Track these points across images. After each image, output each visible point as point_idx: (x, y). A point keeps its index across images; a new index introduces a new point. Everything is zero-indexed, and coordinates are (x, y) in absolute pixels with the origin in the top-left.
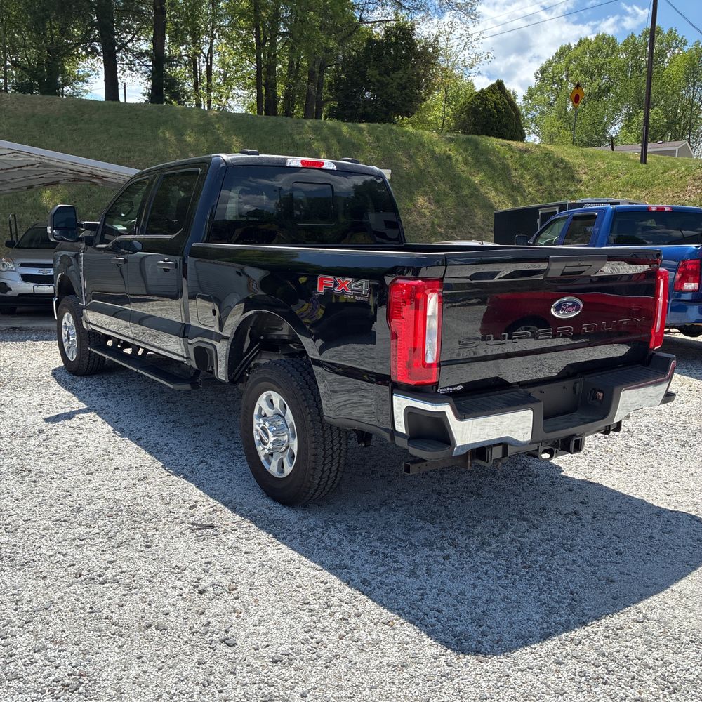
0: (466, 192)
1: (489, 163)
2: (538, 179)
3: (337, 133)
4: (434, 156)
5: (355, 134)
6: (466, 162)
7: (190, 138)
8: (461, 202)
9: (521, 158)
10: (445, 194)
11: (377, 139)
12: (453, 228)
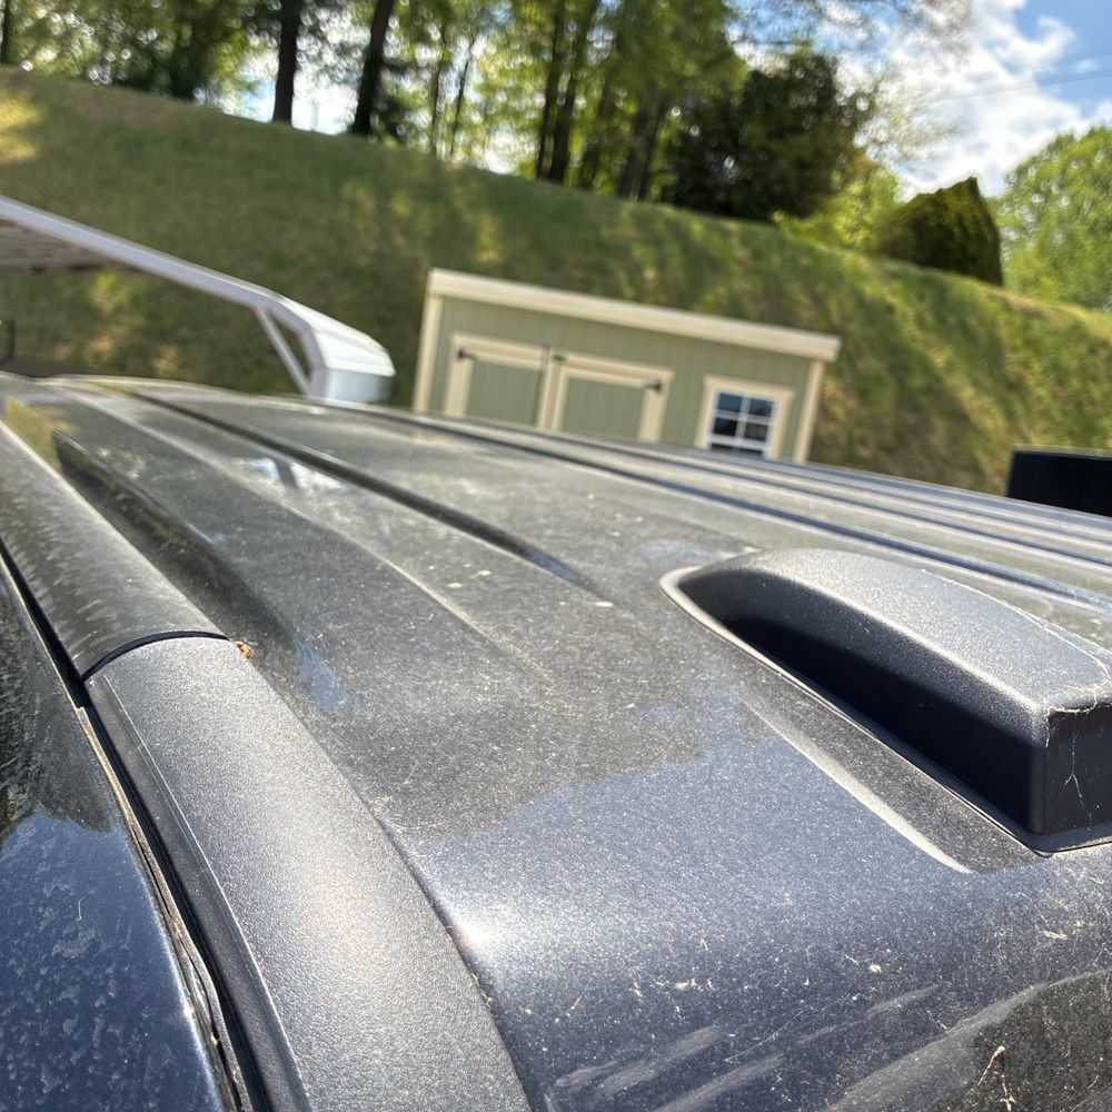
0: (917, 381)
1: (964, 328)
2: (1058, 373)
3: (681, 235)
4: (862, 303)
5: (716, 239)
6: (920, 322)
7: (401, 207)
8: (907, 401)
9: (1027, 327)
10: (878, 379)
11: (757, 255)
12: (889, 450)
